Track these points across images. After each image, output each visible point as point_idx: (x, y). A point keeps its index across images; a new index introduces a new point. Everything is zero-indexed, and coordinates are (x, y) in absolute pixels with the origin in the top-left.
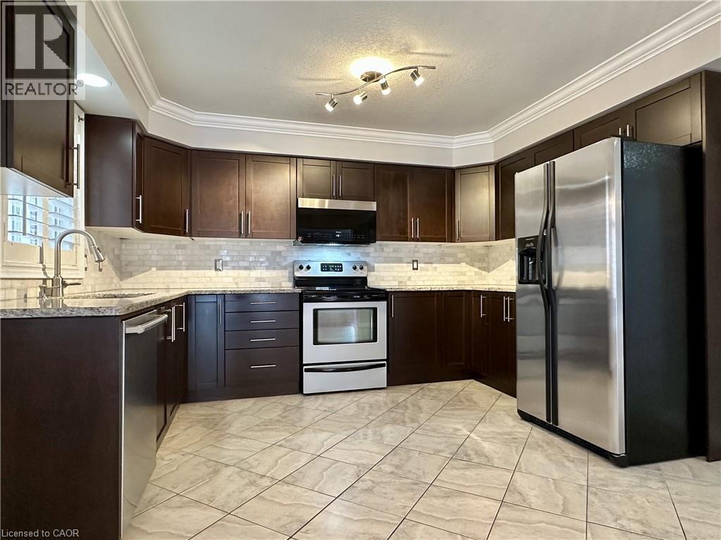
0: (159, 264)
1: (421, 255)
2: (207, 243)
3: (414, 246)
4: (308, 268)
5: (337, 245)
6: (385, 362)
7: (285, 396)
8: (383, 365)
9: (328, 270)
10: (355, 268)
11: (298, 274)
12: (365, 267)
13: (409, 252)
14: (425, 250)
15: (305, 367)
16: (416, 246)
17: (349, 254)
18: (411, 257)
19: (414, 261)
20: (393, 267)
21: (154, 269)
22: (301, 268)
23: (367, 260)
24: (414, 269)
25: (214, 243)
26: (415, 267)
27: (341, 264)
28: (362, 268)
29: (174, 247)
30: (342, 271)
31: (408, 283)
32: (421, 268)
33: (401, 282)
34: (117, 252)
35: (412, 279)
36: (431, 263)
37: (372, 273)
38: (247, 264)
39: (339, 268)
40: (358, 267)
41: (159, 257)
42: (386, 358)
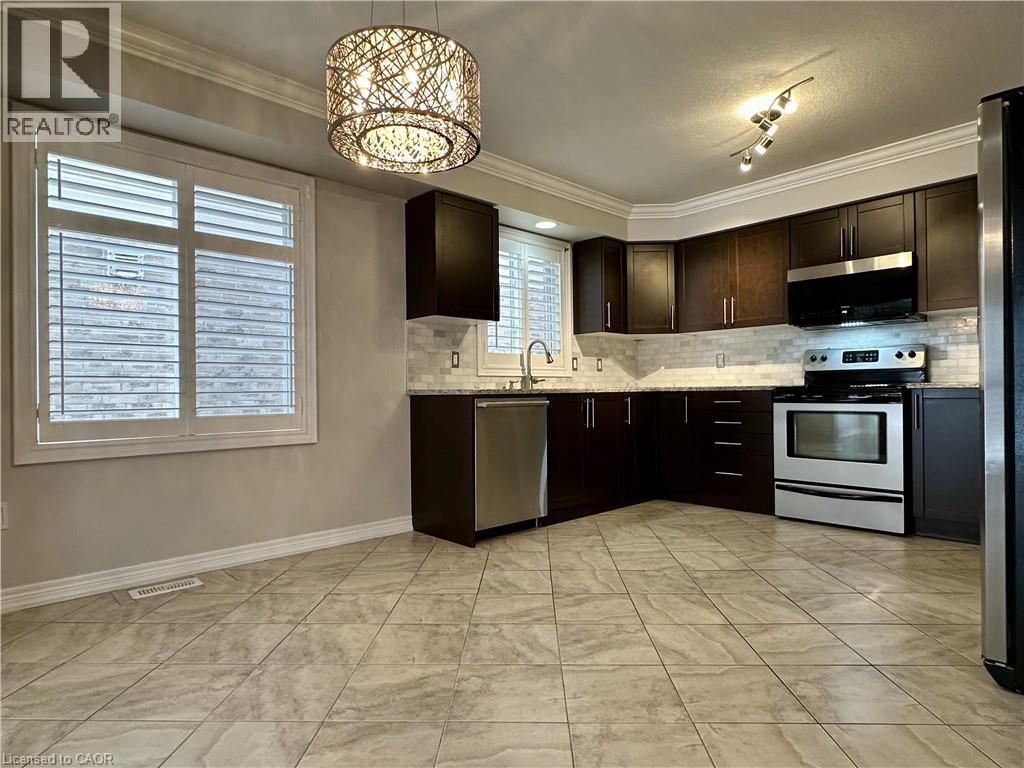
0: (668, 363)
2: (709, 337)
4: (824, 359)
6: (902, 496)
8: (898, 500)
9: (854, 361)
10: (900, 356)
11: (810, 368)
12: (920, 354)
15: (777, 483)
17: (898, 335)
21: (663, 368)
22: (813, 359)
23: (932, 342)
25: (715, 337)
27: (877, 352)
28: (912, 355)
30: (876, 359)
34: (628, 353)
38: (750, 358)
39: (873, 357)
40: (906, 354)
41: (667, 356)
42: (902, 490)
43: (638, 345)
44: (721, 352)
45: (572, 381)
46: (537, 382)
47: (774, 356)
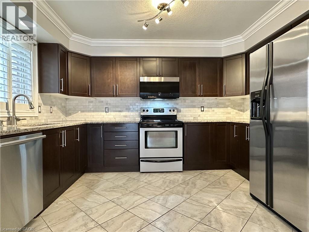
0: (83, 110)
1: (206, 104)
2: (102, 100)
3: (202, 99)
4: (147, 111)
5: (162, 99)
6: (182, 159)
7: (132, 172)
8: (181, 160)
9: (157, 112)
10: (170, 111)
11: (143, 114)
12: (176, 110)
13: (199, 102)
14: (208, 101)
15: (141, 159)
16: (203, 99)
17: (168, 104)
18: (201, 105)
19: (202, 107)
20: (190, 110)
21: (80, 112)
22: (144, 111)
23: (177, 107)
24: (202, 111)
25: (105, 100)
26: (202, 110)
27: (164, 109)
28: (174, 111)
29: (88, 102)
30: (164, 112)
31: (199, 118)
32: (206, 111)
33: (195, 118)
34: (63, 105)
35: (201, 116)
36: (211, 108)
37: (180, 113)
38: (119, 109)
39: (162, 111)
40: (172, 110)
41: (82, 107)
42: (182, 156)
43: (66, 101)
44: (107, 106)
45: (38, 119)
46: (19, 120)
47: (128, 109)
